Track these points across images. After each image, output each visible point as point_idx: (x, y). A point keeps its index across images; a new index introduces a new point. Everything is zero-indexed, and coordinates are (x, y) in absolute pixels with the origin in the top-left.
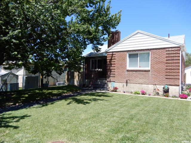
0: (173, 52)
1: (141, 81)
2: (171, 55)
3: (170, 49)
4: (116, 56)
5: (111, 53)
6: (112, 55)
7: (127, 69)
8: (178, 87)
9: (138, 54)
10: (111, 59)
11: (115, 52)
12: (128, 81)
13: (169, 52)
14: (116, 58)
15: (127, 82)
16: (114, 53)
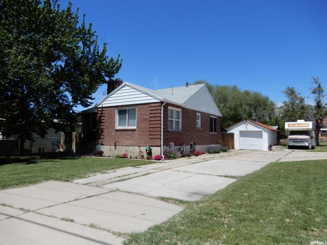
0: (155, 108)
1: (128, 142)
2: (154, 112)
3: (153, 105)
4: (106, 112)
5: (101, 109)
6: (102, 111)
7: (116, 128)
8: (159, 148)
9: (126, 110)
10: (101, 117)
11: (104, 107)
12: (117, 143)
13: (152, 108)
14: (105, 115)
15: (115, 145)
16: (104, 109)
